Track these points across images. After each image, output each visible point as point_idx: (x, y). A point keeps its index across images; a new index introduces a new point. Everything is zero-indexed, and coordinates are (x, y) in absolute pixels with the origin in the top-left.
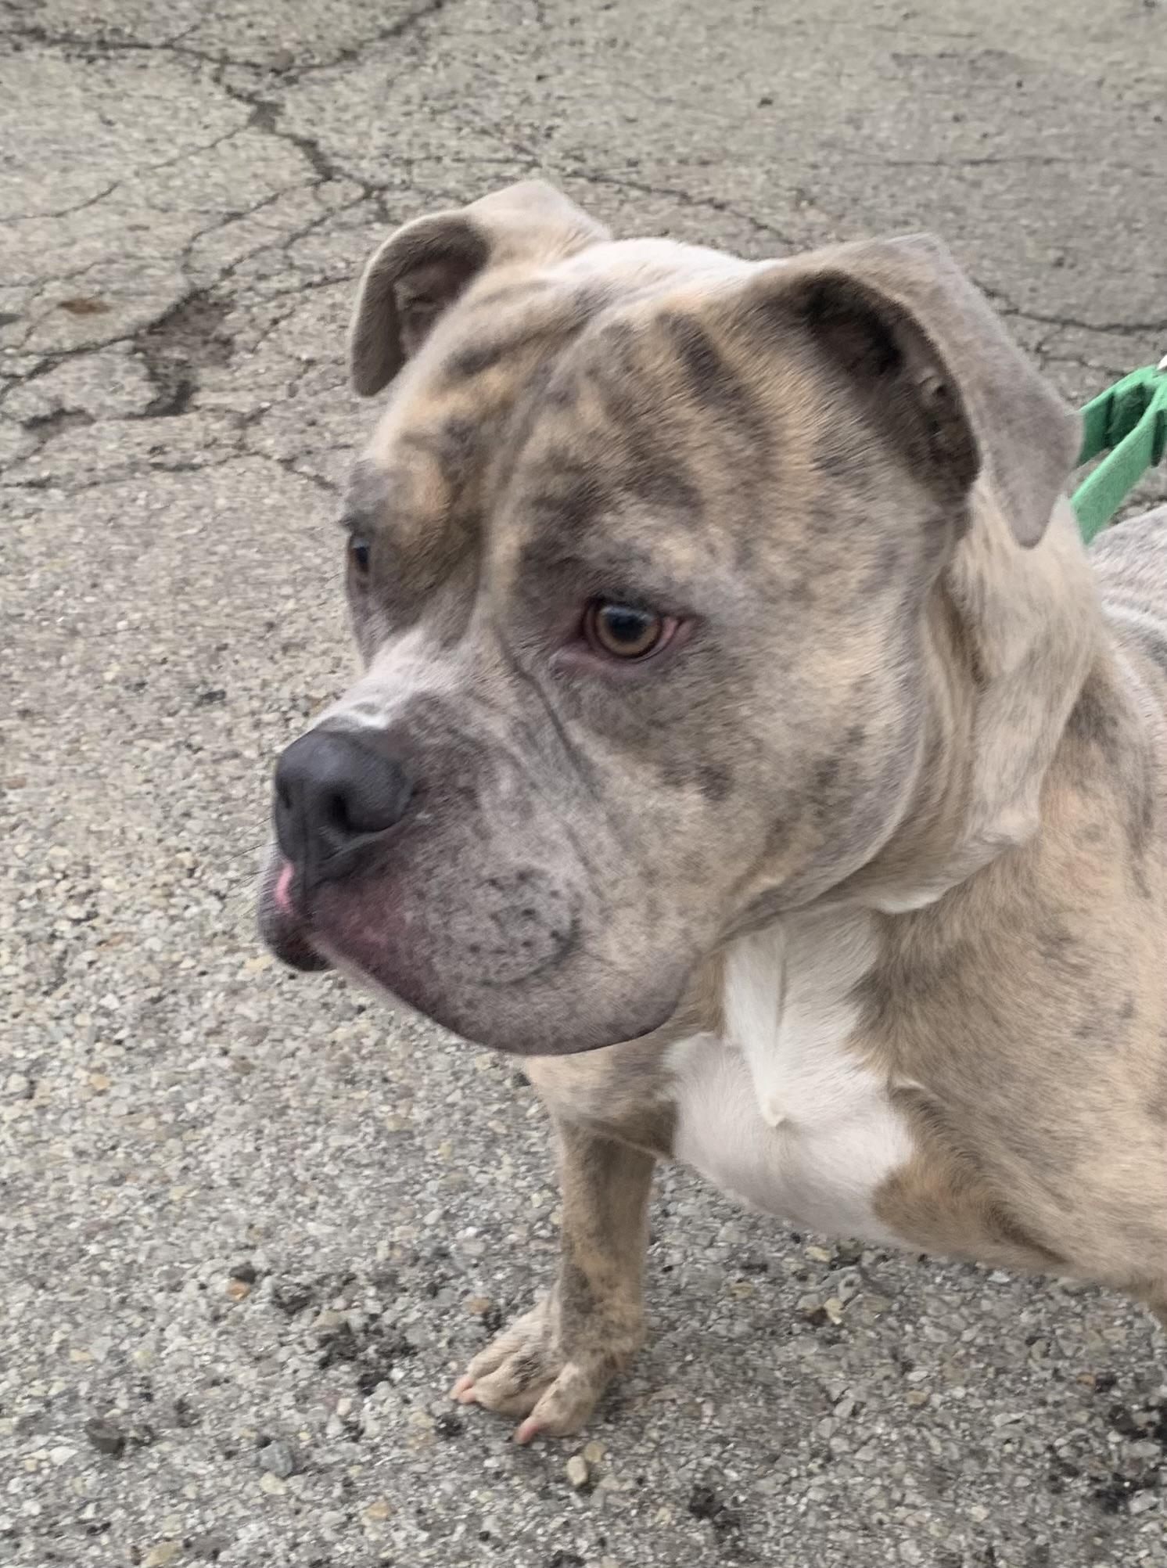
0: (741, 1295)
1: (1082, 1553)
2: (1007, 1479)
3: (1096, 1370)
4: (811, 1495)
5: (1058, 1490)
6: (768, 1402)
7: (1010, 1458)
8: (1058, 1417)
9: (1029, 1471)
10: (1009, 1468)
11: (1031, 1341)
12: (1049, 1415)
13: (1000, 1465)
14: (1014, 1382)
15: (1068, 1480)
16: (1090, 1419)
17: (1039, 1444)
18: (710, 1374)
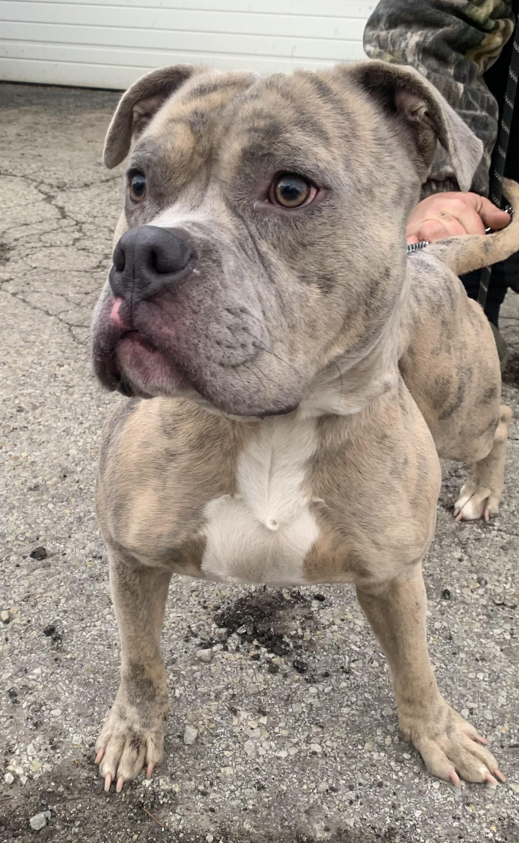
0: (89, 566)
1: (189, 662)
2: (169, 635)
3: (215, 603)
4: (92, 632)
5: (187, 640)
6: (87, 601)
7: (173, 629)
8: (195, 617)
9: (178, 634)
10: (171, 631)
11: (192, 592)
12: (192, 616)
13: (168, 630)
14: (182, 604)
15: (192, 638)
16: (207, 619)
17: (185, 625)
18: (68, 590)
